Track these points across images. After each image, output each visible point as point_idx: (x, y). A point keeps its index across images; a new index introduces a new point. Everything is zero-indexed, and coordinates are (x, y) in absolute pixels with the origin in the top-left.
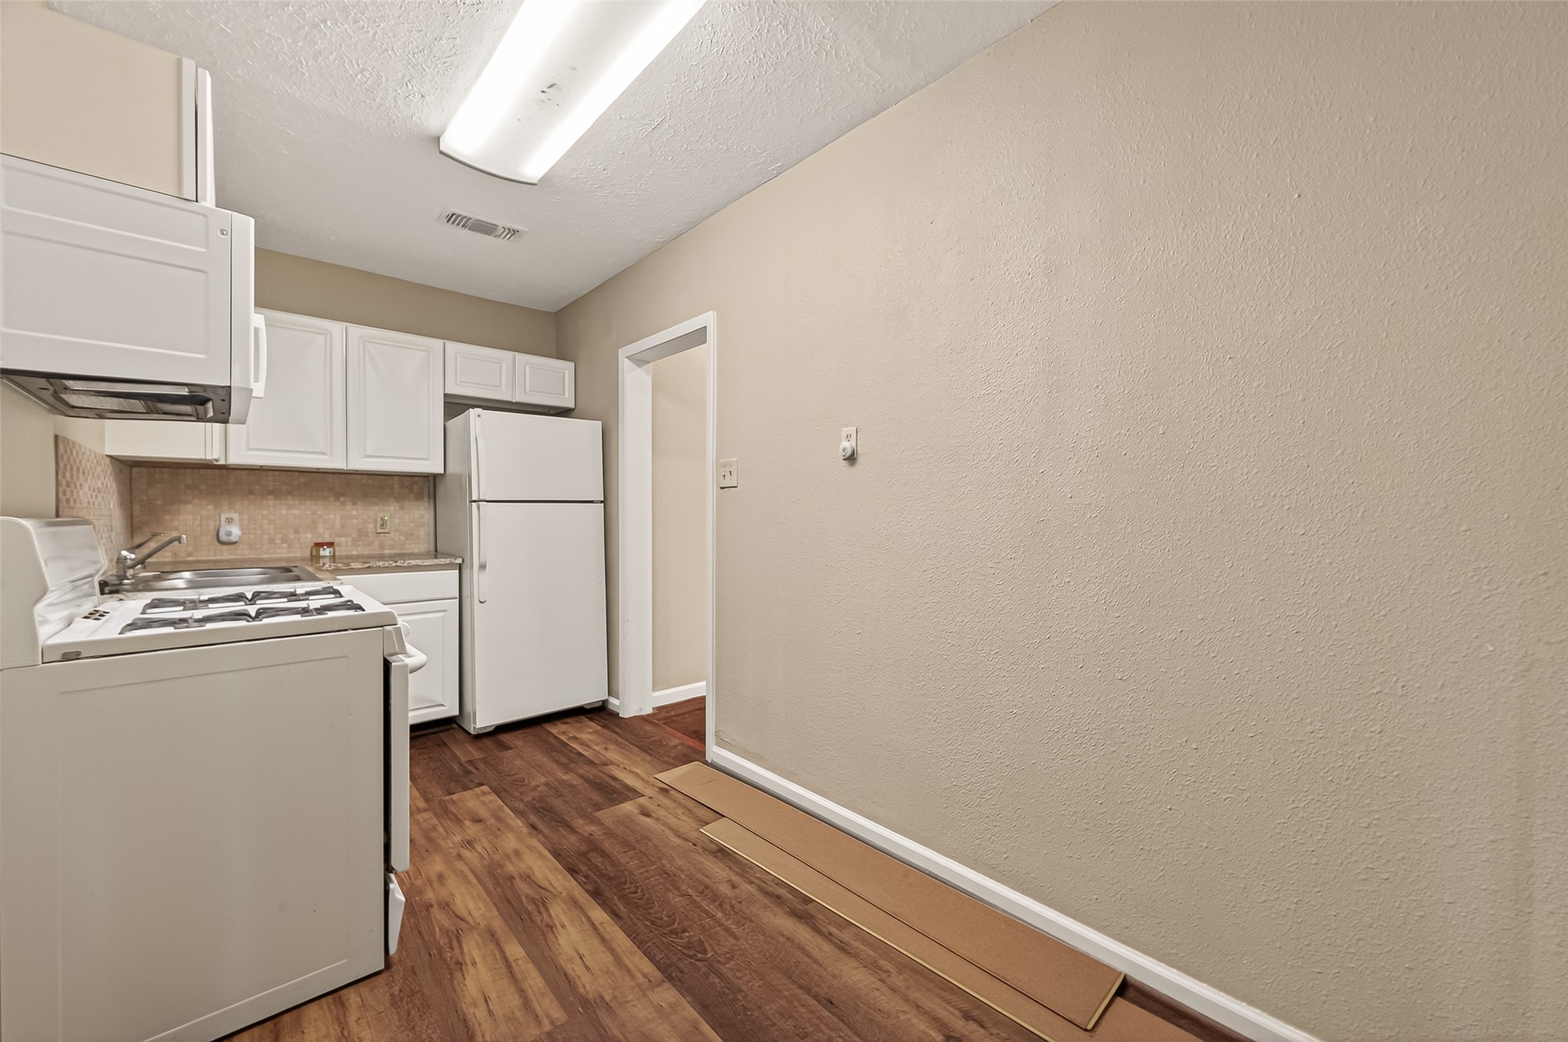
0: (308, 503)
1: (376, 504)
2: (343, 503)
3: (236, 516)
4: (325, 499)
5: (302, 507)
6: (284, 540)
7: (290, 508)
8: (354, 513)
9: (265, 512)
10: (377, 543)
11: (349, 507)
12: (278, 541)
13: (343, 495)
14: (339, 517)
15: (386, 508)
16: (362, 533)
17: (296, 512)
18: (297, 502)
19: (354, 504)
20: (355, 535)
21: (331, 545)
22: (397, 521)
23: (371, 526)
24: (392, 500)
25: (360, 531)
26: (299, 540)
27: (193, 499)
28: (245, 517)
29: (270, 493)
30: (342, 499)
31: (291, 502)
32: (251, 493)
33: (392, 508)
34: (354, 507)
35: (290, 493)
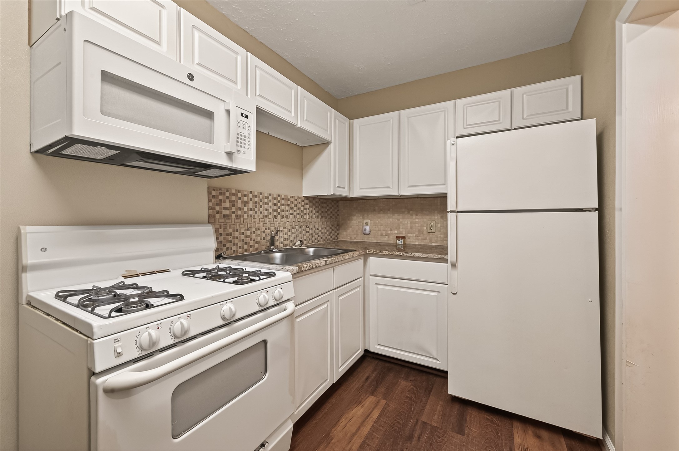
0: (396, 215)
1: (428, 215)
2: (412, 215)
3: (369, 221)
4: (403, 212)
5: (394, 217)
6: (387, 234)
7: (389, 218)
8: (417, 220)
9: (379, 220)
10: (428, 238)
11: (414, 217)
12: (384, 234)
13: (411, 210)
14: (409, 223)
15: (433, 217)
16: (420, 232)
17: (391, 220)
18: (392, 215)
19: (417, 215)
20: (417, 233)
21: (403, 238)
22: (439, 225)
23: (425, 228)
24: (436, 212)
25: (419, 230)
26: (392, 234)
27: (356, 214)
28: (372, 222)
29: (381, 210)
30: (411, 212)
31: (389, 215)
32: (374, 210)
33: (436, 217)
34: (417, 217)
35: (389, 210)
